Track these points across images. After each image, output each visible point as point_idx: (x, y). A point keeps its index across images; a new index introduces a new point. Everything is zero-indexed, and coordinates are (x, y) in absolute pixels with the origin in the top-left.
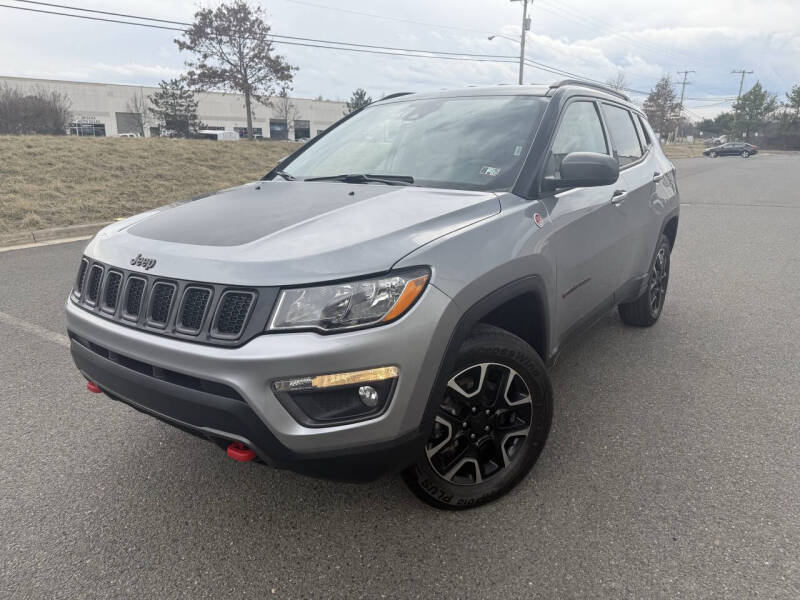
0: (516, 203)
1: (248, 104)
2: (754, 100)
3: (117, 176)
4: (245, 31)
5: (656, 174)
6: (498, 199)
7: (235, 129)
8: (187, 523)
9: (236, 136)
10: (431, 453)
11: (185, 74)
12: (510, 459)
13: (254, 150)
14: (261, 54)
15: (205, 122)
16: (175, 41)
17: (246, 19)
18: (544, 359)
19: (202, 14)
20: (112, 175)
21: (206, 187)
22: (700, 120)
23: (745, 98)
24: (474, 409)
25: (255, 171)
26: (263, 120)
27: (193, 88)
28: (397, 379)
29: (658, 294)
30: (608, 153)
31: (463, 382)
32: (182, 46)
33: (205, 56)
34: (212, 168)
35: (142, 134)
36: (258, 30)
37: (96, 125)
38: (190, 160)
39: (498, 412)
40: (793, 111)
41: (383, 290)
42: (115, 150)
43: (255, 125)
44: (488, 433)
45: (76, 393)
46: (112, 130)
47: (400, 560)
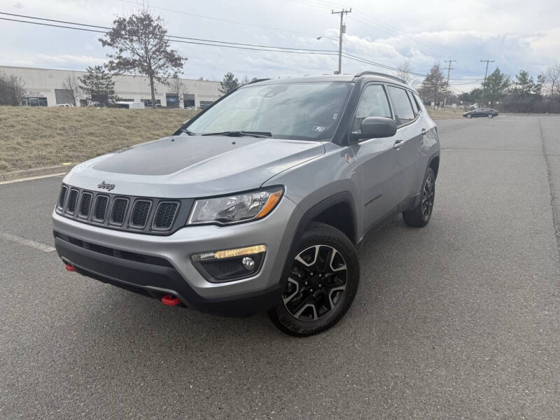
0: (335, 148)
1: (152, 83)
2: (495, 80)
3: (61, 134)
4: (149, 33)
5: (423, 130)
6: (324, 145)
7: (142, 100)
8: (133, 352)
9: (142, 106)
10: (286, 301)
11: (107, 63)
12: (335, 304)
13: (156, 115)
14: (160, 49)
15: (120, 96)
16: (100, 40)
17: (150, 25)
18: (354, 244)
19: (118, 22)
20: (58, 134)
21: (125, 141)
22: (461, 93)
23: (489, 79)
24: (312, 274)
25: (158, 130)
26: (161, 94)
27: (112, 72)
28: (265, 252)
29: (427, 206)
30: (392, 118)
31: (305, 258)
32: (104, 43)
33: (121, 51)
34: (128, 128)
35: (75, 104)
36: (159, 33)
37: (40, 98)
38: (112, 122)
39: (326, 275)
40: (521, 87)
41: (256, 200)
42: (59, 117)
43: (157, 98)
44: (321, 288)
45: (49, 278)
46: (52, 102)
47: (268, 366)
